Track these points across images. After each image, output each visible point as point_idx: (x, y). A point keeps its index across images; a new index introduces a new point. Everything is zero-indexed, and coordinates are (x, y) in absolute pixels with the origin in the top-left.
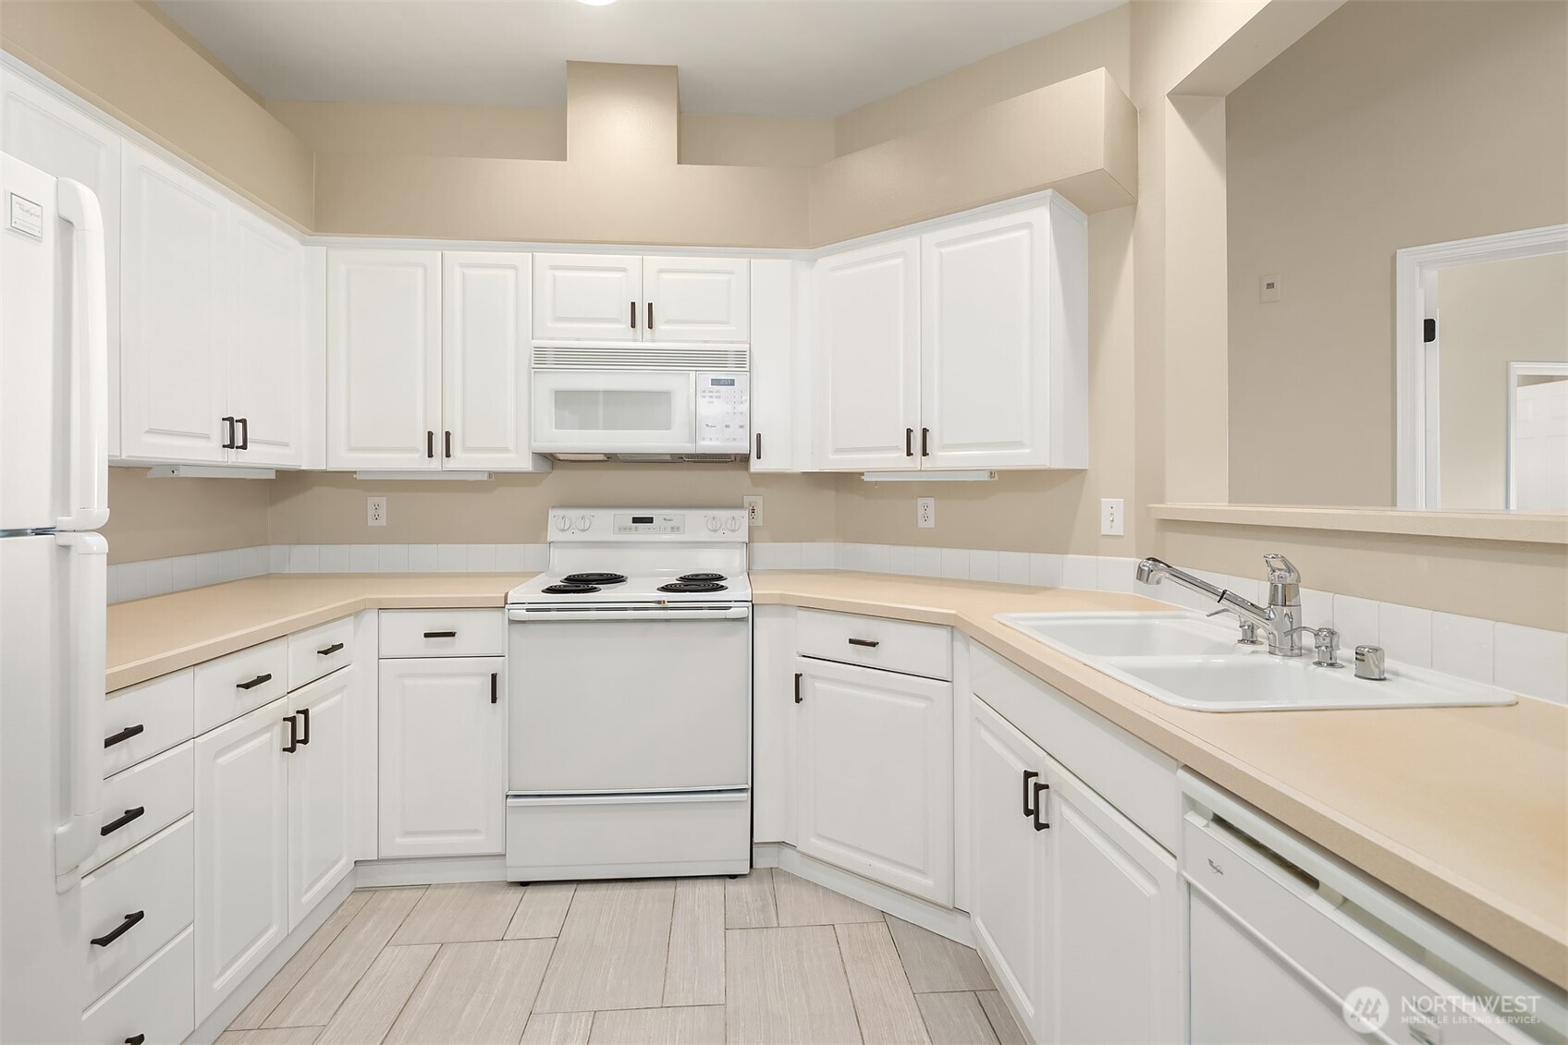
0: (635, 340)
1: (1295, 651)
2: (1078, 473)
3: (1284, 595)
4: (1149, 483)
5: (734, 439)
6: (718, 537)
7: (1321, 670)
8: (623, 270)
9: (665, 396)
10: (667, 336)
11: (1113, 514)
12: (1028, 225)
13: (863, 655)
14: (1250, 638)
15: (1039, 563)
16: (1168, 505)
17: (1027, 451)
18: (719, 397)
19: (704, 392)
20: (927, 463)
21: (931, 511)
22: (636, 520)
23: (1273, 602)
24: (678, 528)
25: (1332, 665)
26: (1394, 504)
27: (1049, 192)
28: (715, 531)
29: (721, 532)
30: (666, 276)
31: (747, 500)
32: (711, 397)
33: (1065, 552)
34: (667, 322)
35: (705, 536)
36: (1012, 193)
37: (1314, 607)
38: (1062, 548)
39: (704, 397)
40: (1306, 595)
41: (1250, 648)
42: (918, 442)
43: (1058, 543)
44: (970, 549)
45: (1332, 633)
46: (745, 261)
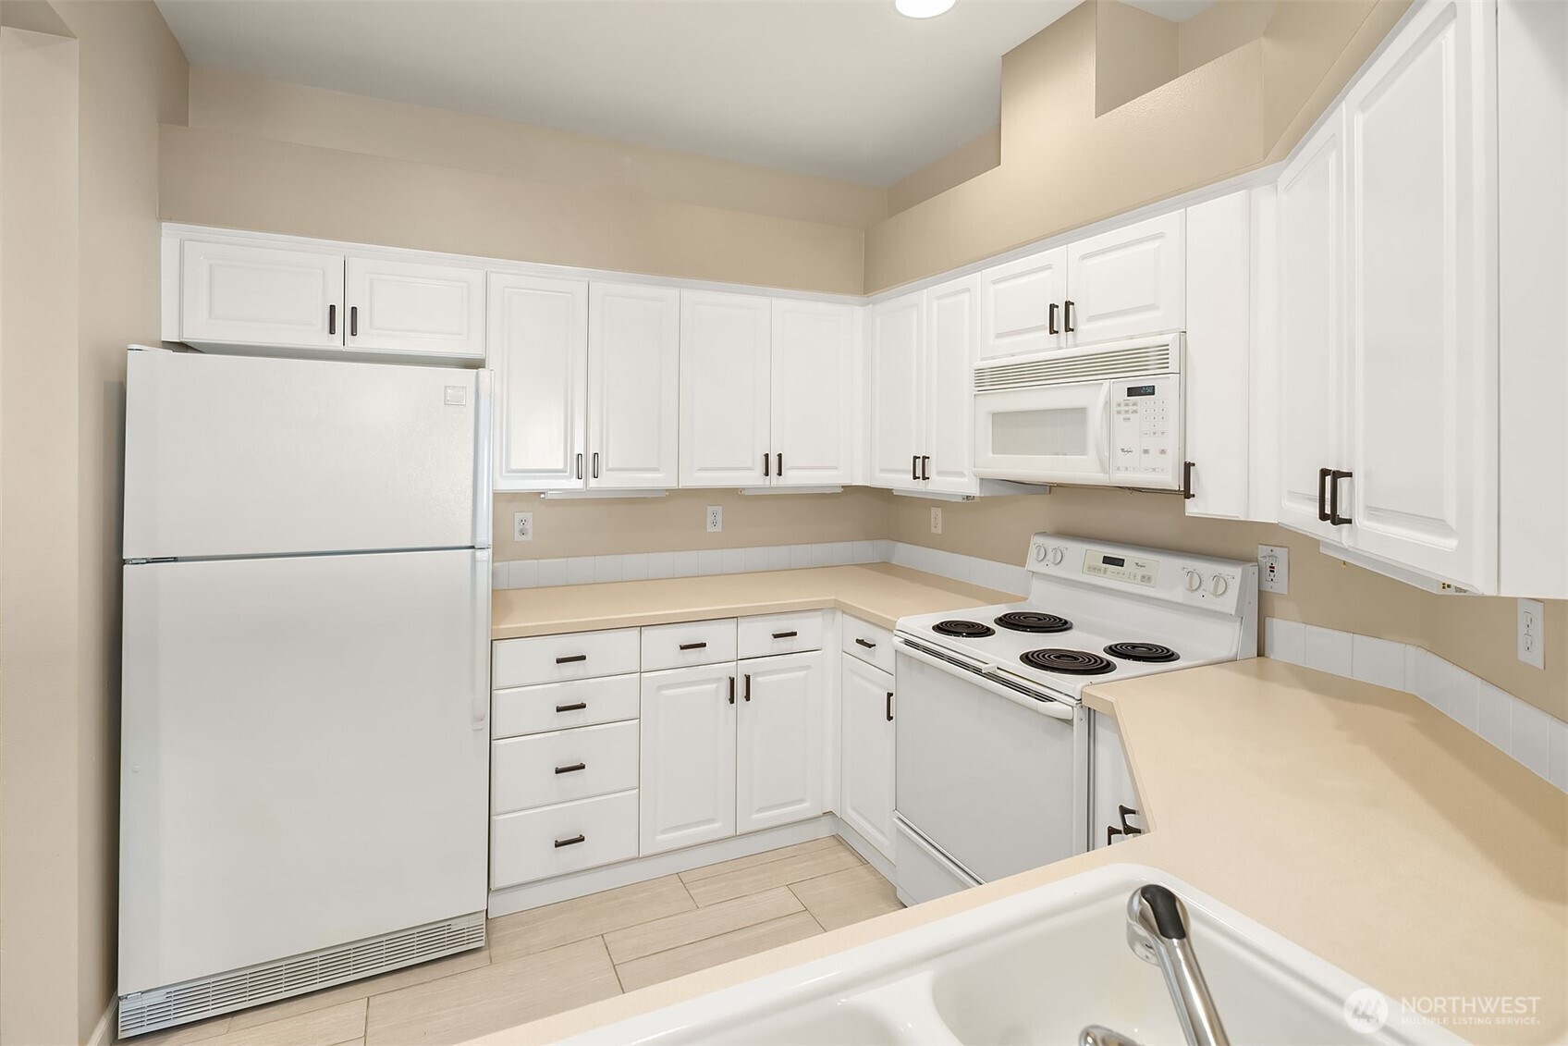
0: (1060, 348)
5: (1154, 470)
6: (1196, 600)
8: (1049, 267)
9: (1080, 413)
10: (1083, 339)
18: (1135, 412)
19: (1119, 405)
22: (1107, 560)
24: (1149, 578)
28: (1192, 591)
29: (1200, 593)
30: (1089, 262)
31: (1263, 552)
32: (1127, 412)
34: (1091, 319)
35: (1178, 595)
39: (1119, 412)
46: (1180, 213)
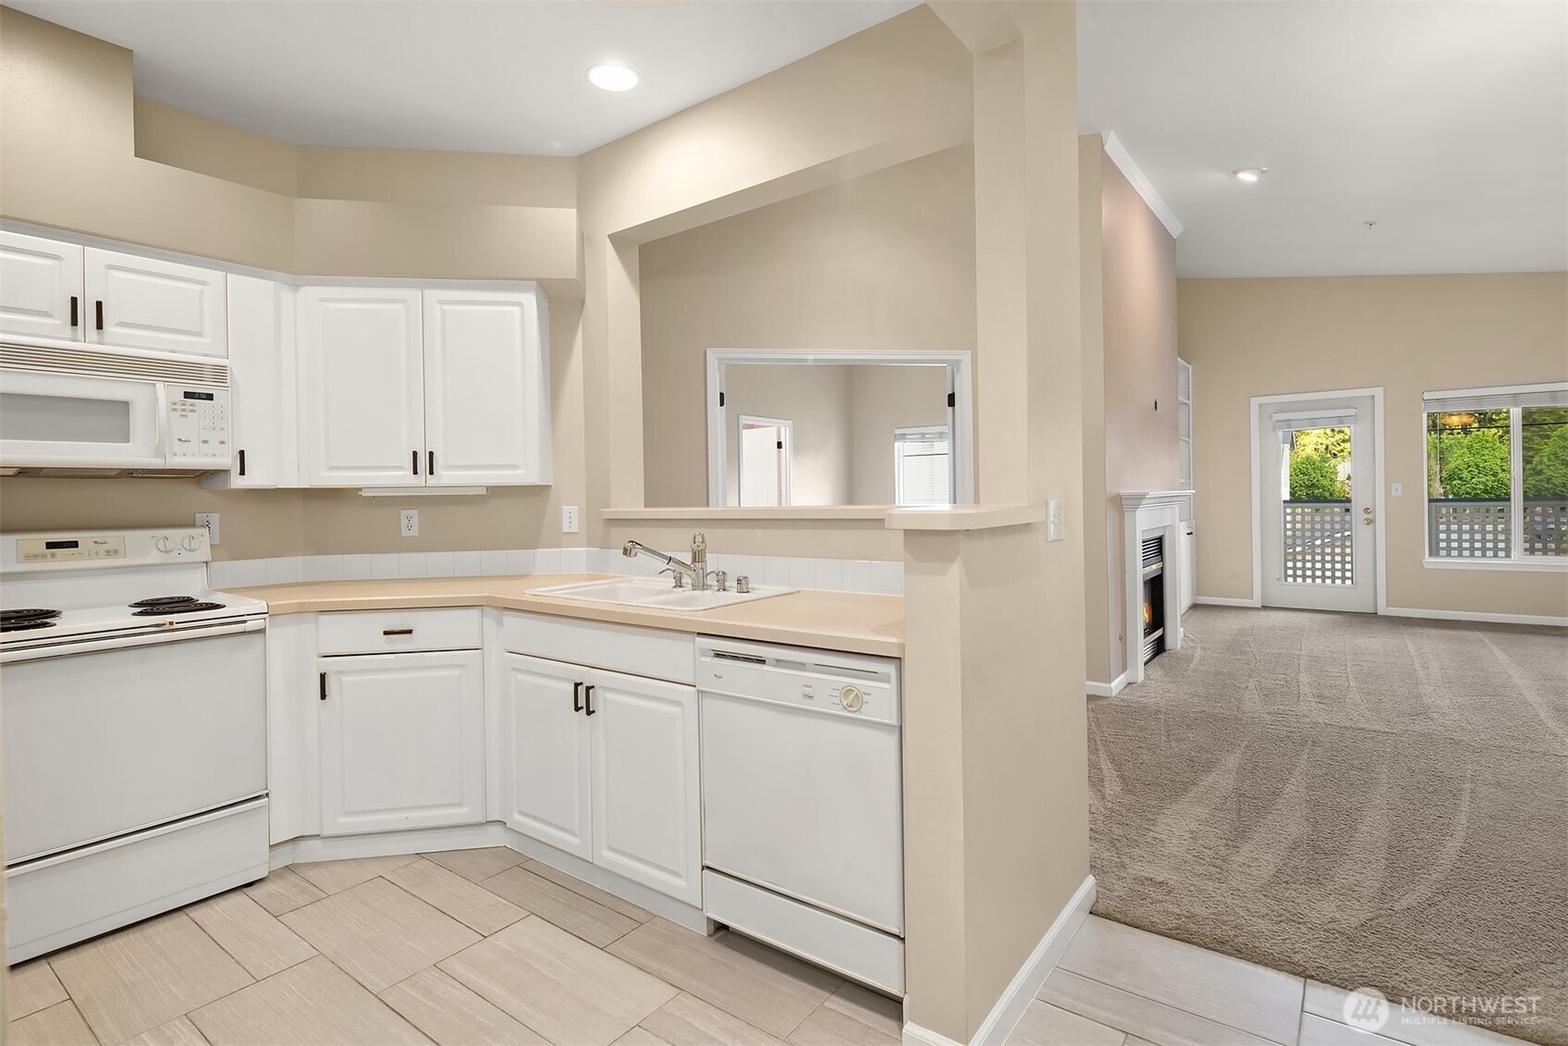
0: (78, 340)
1: (705, 587)
2: (545, 488)
3: (698, 556)
4: (597, 495)
5: (214, 455)
6: (172, 558)
7: (720, 593)
9: (123, 407)
10: (117, 340)
11: (571, 516)
12: (519, 304)
13: (399, 643)
14: (679, 585)
15: (516, 557)
16: (612, 509)
17: (523, 471)
18: (193, 411)
19: (175, 404)
20: (432, 481)
21: (415, 521)
22: (52, 545)
23: (694, 561)
24: (116, 552)
25: (724, 590)
26: (708, 505)
27: (535, 282)
28: (168, 552)
29: (176, 552)
30: (116, 274)
31: (199, 518)
32: (186, 411)
33: (535, 547)
34: (123, 325)
35: (154, 557)
36: (499, 276)
37: (713, 562)
38: (532, 544)
39: (175, 410)
40: (709, 557)
41: (680, 589)
42: (423, 462)
43: (530, 541)
44: (453, 550)
45: (724, 573)
46: (221, 274)
